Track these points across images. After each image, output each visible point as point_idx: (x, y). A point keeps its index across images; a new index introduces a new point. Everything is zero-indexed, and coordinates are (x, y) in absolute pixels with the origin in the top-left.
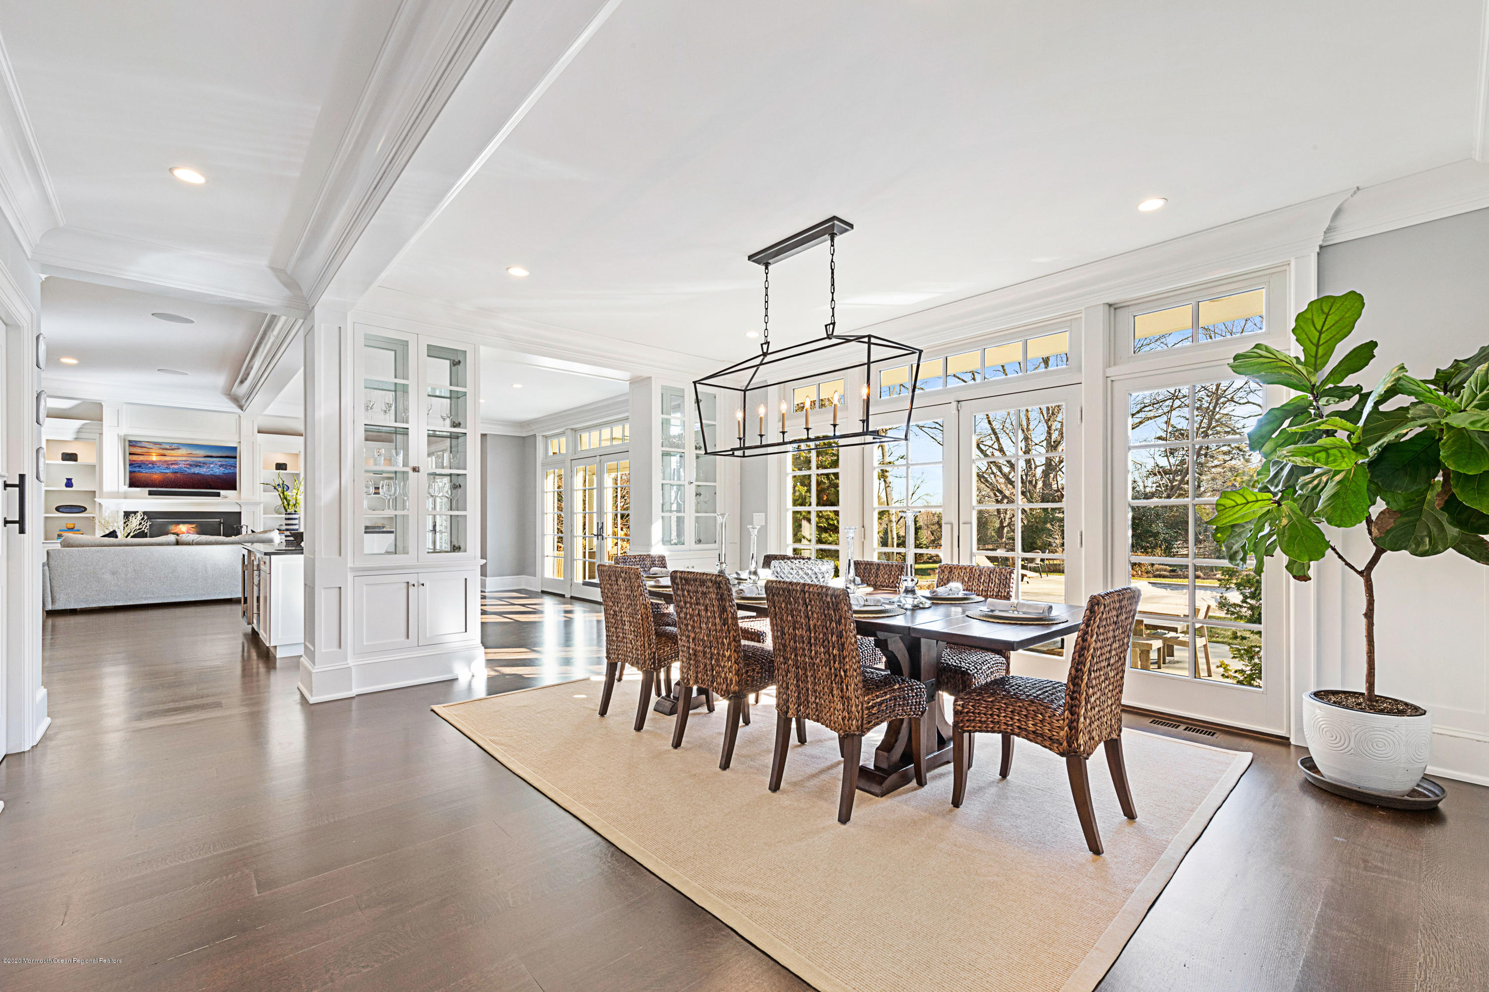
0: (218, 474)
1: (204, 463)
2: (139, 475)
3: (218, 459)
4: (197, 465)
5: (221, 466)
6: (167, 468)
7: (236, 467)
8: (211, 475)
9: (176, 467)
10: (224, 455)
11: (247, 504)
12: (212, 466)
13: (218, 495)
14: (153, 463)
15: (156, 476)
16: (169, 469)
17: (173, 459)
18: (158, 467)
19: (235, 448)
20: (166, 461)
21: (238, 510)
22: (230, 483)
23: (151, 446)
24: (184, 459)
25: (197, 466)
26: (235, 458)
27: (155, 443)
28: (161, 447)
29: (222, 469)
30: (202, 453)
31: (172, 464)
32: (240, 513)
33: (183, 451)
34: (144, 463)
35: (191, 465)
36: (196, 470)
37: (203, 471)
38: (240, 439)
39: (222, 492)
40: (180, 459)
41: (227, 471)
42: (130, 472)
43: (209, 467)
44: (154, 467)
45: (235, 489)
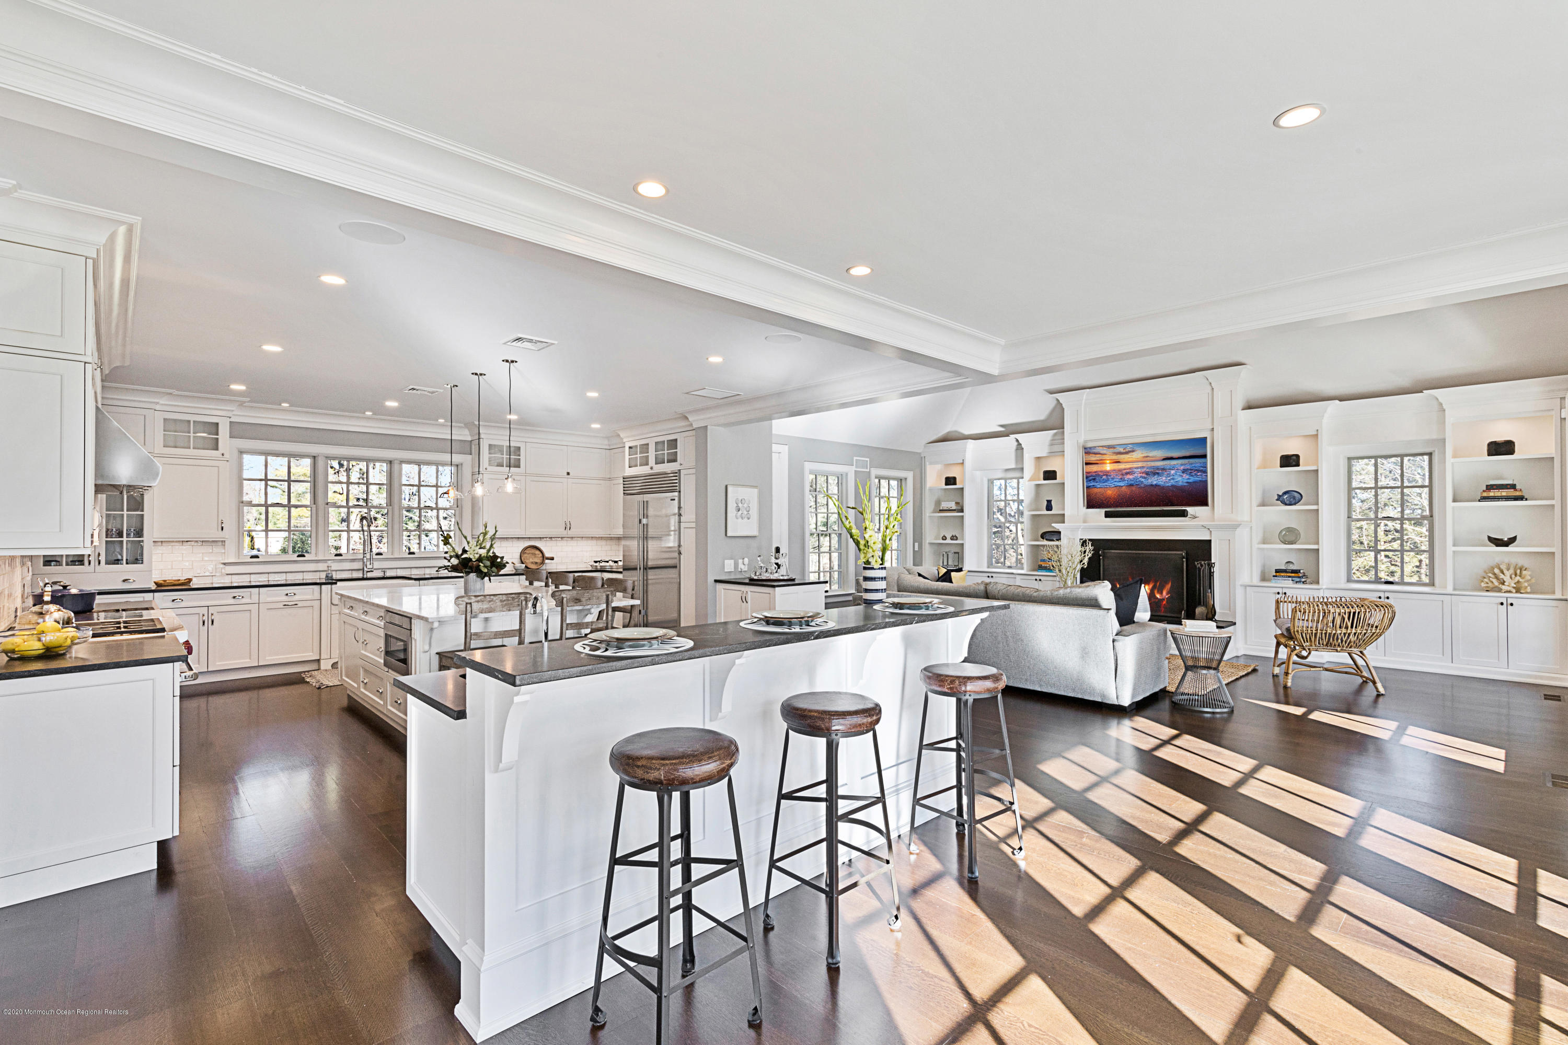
0: (1180, 484)
1: (1163, 469)
2: (1095, 490)
3: (1180, 461)
4: (1155, 472)
5: (1184, 471)
6: (1122, 480)
7: (1205, 472)
8: (1172, 486)
9: (1131, 477)
10: (1188, 454)
11: (1220, 527)
12: (1173, 472)
13: (1183, 514)
14: (1107, 473)
15: (1109, 492)
16: (1124, 480)
17: (1128, 466)
18: (1113, 479)
19: (1203, 441)
20: (1120, 470)
21: (1208, 538)
22: (1199, 497)
23: (1104, 451)
24: (1140, 464)
25: (1155, 474)
26: (1205, 456)
27: (1109, 447)
28: (1116, 450)
29: (1186, 476)
30: (1159, 453)
31: (1127, 473)
32: (1210, 541)
33: (1138, 454)
34: (1098, 475)
35: (1147, 473)
36: (1154, 480)
37: (1161, 480)
38: (1213, 424)
39: (1190, 510)
40: (1135, 465)
41: (1192, 479)
42: (1088, 487)
43: (1169, 475)
44: (1108, 480)
45: (1204, 502)
